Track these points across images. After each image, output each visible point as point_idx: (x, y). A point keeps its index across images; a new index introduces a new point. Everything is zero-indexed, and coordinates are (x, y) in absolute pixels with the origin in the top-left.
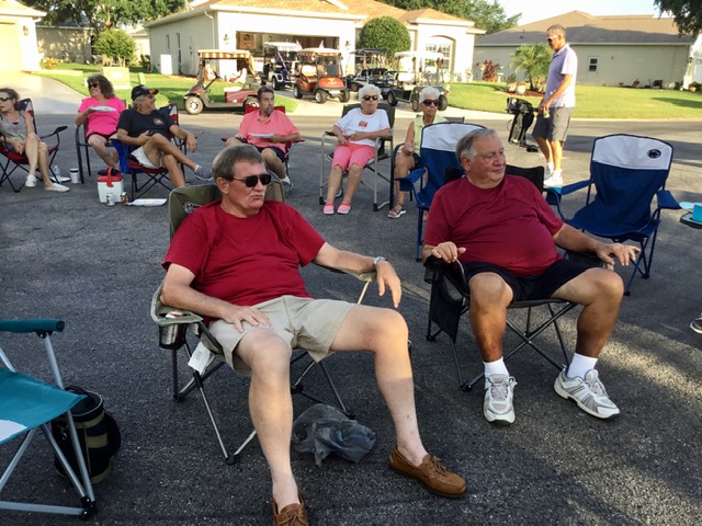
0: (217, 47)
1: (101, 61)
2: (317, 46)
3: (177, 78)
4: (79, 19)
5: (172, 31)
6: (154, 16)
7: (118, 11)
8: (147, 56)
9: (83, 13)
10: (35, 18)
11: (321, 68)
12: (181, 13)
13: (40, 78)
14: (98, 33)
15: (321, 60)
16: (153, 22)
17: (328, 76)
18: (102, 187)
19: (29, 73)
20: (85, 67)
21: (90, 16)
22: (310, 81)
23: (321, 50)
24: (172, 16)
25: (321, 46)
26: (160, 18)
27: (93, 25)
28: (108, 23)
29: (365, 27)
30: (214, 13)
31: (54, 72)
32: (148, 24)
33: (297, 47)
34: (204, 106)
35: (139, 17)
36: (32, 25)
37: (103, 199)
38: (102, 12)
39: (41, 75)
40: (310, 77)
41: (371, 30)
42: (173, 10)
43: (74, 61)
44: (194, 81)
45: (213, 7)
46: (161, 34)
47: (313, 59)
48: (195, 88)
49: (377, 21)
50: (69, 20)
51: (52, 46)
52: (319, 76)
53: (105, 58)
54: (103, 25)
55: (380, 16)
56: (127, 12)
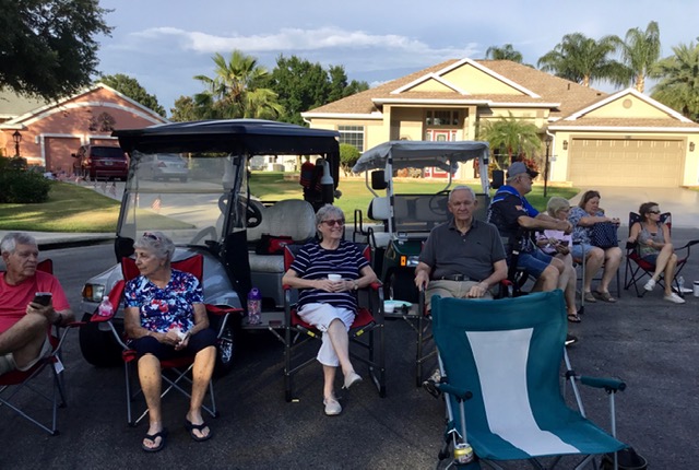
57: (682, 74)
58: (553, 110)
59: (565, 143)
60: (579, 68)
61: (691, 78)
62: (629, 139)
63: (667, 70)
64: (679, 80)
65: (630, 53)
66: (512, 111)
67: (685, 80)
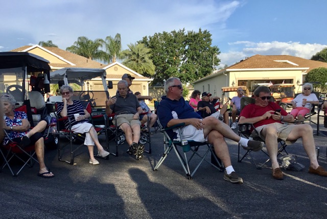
2: (281, 83)
4: (163, 82)
5: (206, 84)
6: (196, 78)
7: (180, 77)
9: (164, 80)
11: (283, 94)
12: (208, 76)
15: (283, 90)
16: (196, 81)
17: (287, 97)
22: (277, 100)
23: (283, 84)
24: (204, 78)
26: (199, 79)
29: (308, 74)
30: (228, 73)
32: (193, 82)
33: (270, 85)
35: (189, 80)
42: (205, 75)
45: (227, 70)
47: (279, 89)
49: (316, 70)
50: (158, 83)
52: (282, 98)
55: (317, 68)
56: (184, 78)
57: (134, 57)
60: (86, 53)
61: (137, 59)
63: (126, 55)
64: (132, 60)
65: (108, 47)
67: (134, 60)
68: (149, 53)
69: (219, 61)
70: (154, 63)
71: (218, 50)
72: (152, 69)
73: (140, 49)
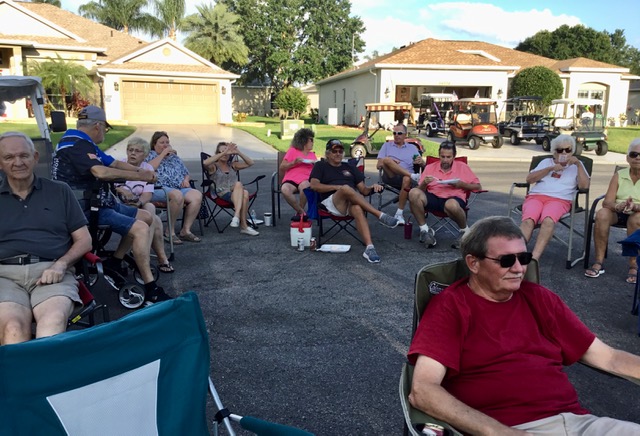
0: (378, 101)
1: (278, 115)
2: (473, 96)
3: (342, 128)
4: (263, 79)
5: (339, 87)
6: (324, 76)
7: (294, 72)
8: (316, 110)
9: (267, 75)
10: (231, 80)
11: (475, 116)
12: (345, 72)
13: (231, 129)
14: (278, 90)
15: (475, 108)
16: (322, 81)
17: (482, 123)
18: (294, 232)
19: (224, 125)
20: (265, 119)
21: (272, 78)
22: (464, 128)
23: (477, 99)
24: (338, 75)
25: (477, 96)
26: (329, 77)
27: (274, 84)
28: (286, 82)
29: (516, 77)
30: (378, 70)
31: (243, 124)
32: (318, 82)
33: (453, 98)
34: (367, 153)
35: (311, 76)
36: (228, 85)
37: (294, 243)
38: (282, 73)
39: (233, 127)
40: (464, 125)
41: (523, 79)
42: (339, 69)
43: (256, 115)
44: (360, 131)
45: (378, 65)
46: (330, 90)
47: (469, 108)
48: (361, 137)
49: (529, 71)
50: (256, 80)
51: (241, 102)
52: (473, 123)
53: (282, 112)
54: (282, 83)
55: (532, 66)
56: (302, 72)
57: (207, 29)
58: (100, 54)
59: (116, 85)
60: (118, 18)
61: (214, 34)
62: (171, 83)
63: (193, 25)
64: (205, 35)
65: (161, 8)
66: (60, 53)
67: (209, 35)
68: (237, 23)
69: (363, 44)
70: (247, 43)
71: (361, 24)
72: (243, 55)
73: (220, 14)
